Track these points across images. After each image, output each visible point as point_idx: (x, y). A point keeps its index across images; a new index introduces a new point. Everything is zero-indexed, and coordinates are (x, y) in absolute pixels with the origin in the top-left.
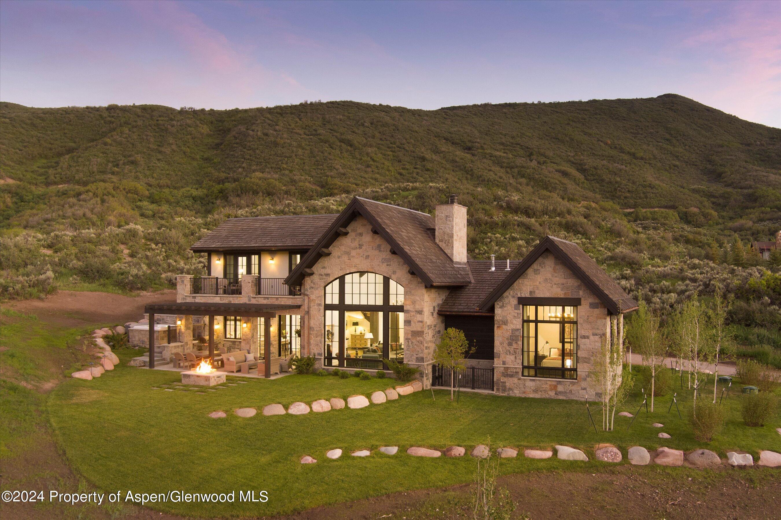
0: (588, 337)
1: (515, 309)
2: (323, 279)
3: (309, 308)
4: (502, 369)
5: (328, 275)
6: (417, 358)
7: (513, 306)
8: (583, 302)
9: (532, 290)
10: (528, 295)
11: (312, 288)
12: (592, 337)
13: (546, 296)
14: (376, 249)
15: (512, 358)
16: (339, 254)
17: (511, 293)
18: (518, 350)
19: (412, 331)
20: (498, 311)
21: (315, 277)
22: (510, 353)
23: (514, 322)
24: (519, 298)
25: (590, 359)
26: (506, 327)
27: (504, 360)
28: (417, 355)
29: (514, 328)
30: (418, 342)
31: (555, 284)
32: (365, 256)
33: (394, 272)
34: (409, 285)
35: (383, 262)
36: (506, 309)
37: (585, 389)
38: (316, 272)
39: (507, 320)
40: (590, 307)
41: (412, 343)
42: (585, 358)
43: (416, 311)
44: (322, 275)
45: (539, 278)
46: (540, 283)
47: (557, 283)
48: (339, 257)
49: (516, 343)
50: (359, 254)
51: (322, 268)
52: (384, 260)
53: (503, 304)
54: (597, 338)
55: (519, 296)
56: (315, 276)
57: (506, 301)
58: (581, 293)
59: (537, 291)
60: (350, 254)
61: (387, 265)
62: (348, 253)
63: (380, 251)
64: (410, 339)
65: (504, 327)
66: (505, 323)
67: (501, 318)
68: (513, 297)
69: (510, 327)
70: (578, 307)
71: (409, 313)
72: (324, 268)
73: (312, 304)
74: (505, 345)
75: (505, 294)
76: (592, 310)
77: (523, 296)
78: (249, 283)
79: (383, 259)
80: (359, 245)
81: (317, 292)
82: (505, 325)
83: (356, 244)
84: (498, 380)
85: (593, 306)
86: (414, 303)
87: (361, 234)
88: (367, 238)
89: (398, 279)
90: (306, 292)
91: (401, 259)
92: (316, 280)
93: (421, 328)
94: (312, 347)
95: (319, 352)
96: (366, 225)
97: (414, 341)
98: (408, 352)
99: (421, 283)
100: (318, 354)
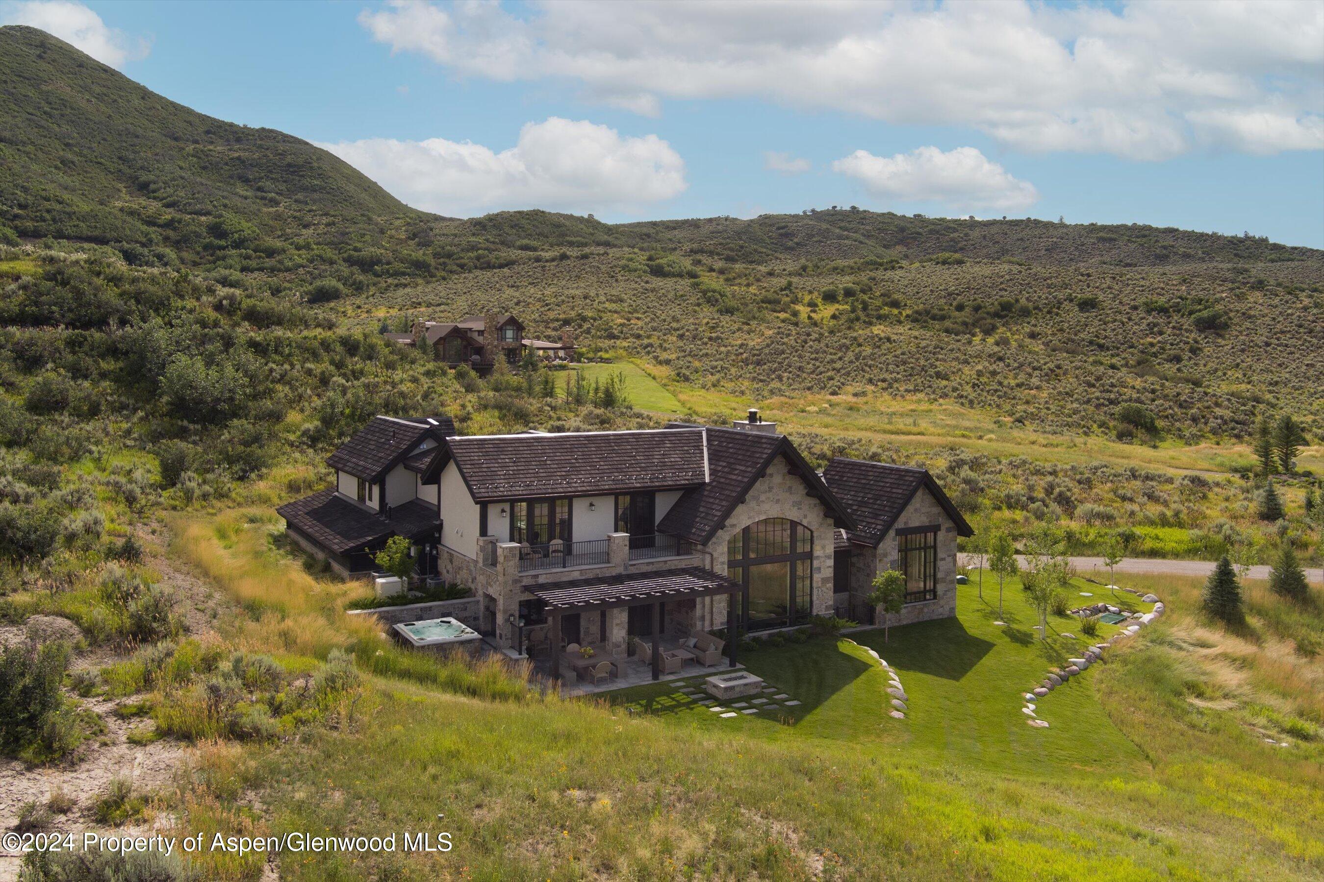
1: (894, 541)
2: (728, 532)
3: (712, 568)
5: (737, 526)
6: (826, 606)
7: (893, 538)
8: (941, 527)
9: (907, 521)
10: (904, 526)
11: (715, 543)
12: (947, 559)
13: (915, 526)
14: (787, 492)
16: (747, 499)
19: (822, 579)
20: (880, 545)
23: (892, 554)
24: (896, 529)
25: (944, 579)
28: (826, 603)
29: (894, 558)
30: (827, 589)
32: (775, 501)
33: (805, 516)
34: (819, 529)
35: (794, 506)
36: (887, 542)
37: (942, 607)
39: (887, 553)
40: (945, 531)
41: (822, 590)
43: (826, 556)
44: (730, 527)
45: (914, 510)
46: (911, 513)
47: (924, 513)
50: (769, 499)
52: (795, 504)
54: (950, 559)
58: (941, 519)
59: (910, 522)
60: (759, 500)
61: (798, 509)
62: (757, 500)
64: (819, 587)
65: (884, 560)
67: (882, 552)
68: (893, 531)
69: (890, 558)
70: (937, 532)
71: (818, 559)
73: (715, 564)
76: (947, 533)
77: (899, 527)
78: (625, 545)
79: (793, 502)
81: (721, 548)
82: (886, 556)
83: (767, 487)
84: (880, 613)
85: (948, 530)
86: (823, 547)
87: (771, 475)
88: (777, 479)
89: (809, 523)
90: (707, 550)
91: (813, 501)
92: (720, 534)
93: (830, 573)
94: (715, 616)
95: (722, 621)
96: (776, 465)
97: (824, 589)
98: (818, 602)
99: (831, 525)
100: (722, 624)
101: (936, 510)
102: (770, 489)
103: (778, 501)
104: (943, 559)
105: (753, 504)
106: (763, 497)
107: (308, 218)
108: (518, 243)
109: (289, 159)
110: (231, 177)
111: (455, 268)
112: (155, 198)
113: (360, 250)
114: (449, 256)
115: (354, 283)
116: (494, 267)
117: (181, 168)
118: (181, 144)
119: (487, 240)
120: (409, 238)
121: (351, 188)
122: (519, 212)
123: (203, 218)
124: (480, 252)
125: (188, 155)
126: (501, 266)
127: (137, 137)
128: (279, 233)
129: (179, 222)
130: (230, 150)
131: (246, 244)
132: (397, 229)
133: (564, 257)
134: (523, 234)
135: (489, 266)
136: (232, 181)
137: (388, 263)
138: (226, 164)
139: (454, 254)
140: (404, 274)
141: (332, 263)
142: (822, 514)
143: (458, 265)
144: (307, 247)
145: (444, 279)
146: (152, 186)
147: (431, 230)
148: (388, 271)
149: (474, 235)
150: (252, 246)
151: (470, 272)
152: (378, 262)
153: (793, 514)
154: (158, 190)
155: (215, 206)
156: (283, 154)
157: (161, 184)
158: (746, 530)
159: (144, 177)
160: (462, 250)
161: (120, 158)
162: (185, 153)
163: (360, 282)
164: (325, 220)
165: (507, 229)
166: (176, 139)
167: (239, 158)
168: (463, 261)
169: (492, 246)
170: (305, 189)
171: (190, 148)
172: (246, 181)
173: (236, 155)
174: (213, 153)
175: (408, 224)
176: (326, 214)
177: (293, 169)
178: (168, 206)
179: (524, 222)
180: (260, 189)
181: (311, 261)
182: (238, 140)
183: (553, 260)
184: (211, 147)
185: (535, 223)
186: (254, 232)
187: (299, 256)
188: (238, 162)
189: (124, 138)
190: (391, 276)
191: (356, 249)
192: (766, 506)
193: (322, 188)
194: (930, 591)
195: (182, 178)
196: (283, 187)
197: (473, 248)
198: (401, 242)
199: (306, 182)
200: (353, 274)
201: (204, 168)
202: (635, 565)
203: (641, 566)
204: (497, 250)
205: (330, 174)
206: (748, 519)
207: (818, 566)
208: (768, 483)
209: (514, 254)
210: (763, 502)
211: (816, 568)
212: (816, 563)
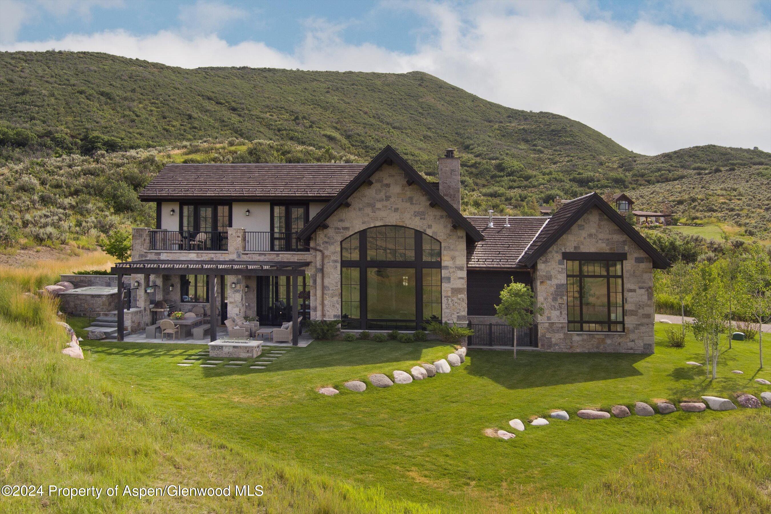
0: (634, 291)
1: (560, 264)
2: (340, 233)
3: (323, 265)
4: (547, 324)
5: (347, 229)
6: (458, 317)
7: (557, 261)
8: (628, 256)
9: (576, 245)
10: (572, 250)
11: (327, 243)
12: (638, 290)
13: (591, 251)
14: (406, 202)
15: (558, 313)
16: (361, 206)
17: (555, 249)
18: (563, 306)
19: (452, 289)
20: (541, 266)
21: (330, 232)
22: (555, 308)
23: (559, 277)
24: (563, 253)
25: (637, 311)
26: (550, 282)
27: (549, 315)
28: (457, 313)
29: (559, 283)
30: (460, 299)
31: (600, 239)
32: (393, 209)
33: (430, 227)
34: (448, 240)
35: (415, 216)
36: (549, 264)
37: (633, 341)
38: (331, 225)
39: (551, 276)
40: (636, 262)
41: (452, 300)
42: (633, 311)
43: (456, 267)
44: (338, 229)
45: (584, 234)
46: (585, 238)
47: (602, 238)
48: (360, 209)
49: (561, 298)
50: (386, 206)
51: (339, 221)
52: (416, 214)
53: (546, 259)
54: (643, 291)
55: (563, 251)
56: (330, 230)
57: (550, 256)
58: (626, 248)
59: (582, 247)
60: (374, 206)
61: (421, 219)
62: (372, 206)
63: (412, 203)
64: (449, 297)
65: (548, 282)
66: (550, 278)
67: (544, 274)
68: (557, 252)
69: (555, 282)
70: (624, 262)
71: (448, 269)
72: (341, 220)
73: (326, 261)
74: (550, 300)
75: (550, 249)
76: (638, 264)
77: (568, 251)
78: (238, 237)
79: (415, 212)
80: (386, 196)
81: (332, 247)
82: (549, 280)
83: (382, 195)
84: (544, 336)
85: (639, 260)
86: (453, 258)
87: (388, 185)
88: (396, 189)
89: (434, 233)
90: (318, 248)
91: (438, 213)
92: (331, 234)
93: (463, 284)
94: (326, 309)
95: (336, 314)
96: (394, 176)
97: (455, 299)
98: (448, 311)
99: (462, 237)
100: (335, 316)
101: (619, 237)
102: (388, 198)
103: (396, 210)
104: (632, 291)
105: (368, 210)
106: (379, 205)
107: (557, 159)
108: (693, 166)
109: (553, 127)
110: (518, 140)
111: (644, 182)
112: (471, 153)
113: (582, 174)
114: (642, 176)
115: (572, 193)
116: (670, 181)
117: (489, 136)
118: (491, 124)
119: (671, 166)
120: (619, 167)
121: (591, 142)
122: (697, 147)
123: (493, 162)
124: (663, 172)
125: (495, 129)
126: (675, 180)
127: (467, 122)
128: (537, 168)
129: (479, 164)
130: (519, 125)
131: (515, 174)
132: (613, 162)
133: (717, 171)
134: (697, 160)
135: (667, 180)
136: (519, 142)
137: (598, 181)
138: (516, 133)
139: (646, 174)
140: (607, 187)
141: (561, 181)
142: (450, 226)
143: (646, 181)
144: (550, 173)
145: (634, 189)
146: (471, 147)
147: (635, 161)
148: (597, 185)
149: (663, 163)
150: (518, 175)
151: (654, 184)
152: (592, 180)
153: (416, 224)
154: (474, 148)
155: (501, 155)
156: (549, 125)
157: (476, 145)
158: (363, 234)
159: (468, 142)
160: (652, 172)
161: (456, 133)
162: (493, 128)
163: (576, 192)
164: (567, 159)
165: (686, 158)
166: (490, 122)
167: (523, 129)
168: (650, 178)
169: (672, 168)
170: (561, 144)
171: (496, 126)
172: (527, 141)
173: (522, 127)
174: (509, 127)
175: (621, 159)
176: (568, 156)
177: (555, 133)
178: (477, 156)
179: (699, 153)
180: (535, 145)
181: (549, 181)
182: (526, 119)
184: (509, 124)
185: (707, 153)
186: (521, 167)
187: (543, 179)
188: (523, 131)
189: (460, 123)
190: (599, 188)
191: (579, 174)
192: (382, 214)
193: (571, 143)
194: (615, 323)
195: (489, 141)
196: (548, 143)
197: (659, 170)
198: (613, 169)
199: (562, 140)
201: (503, 136)
202: (247, 254)
203: (254, 256)
204: (675, 170)
205: (577, 134)
206: (361, 223)
207: (447, 275)
208: (384, 191)
209: (685, 172)
210: (379, 209)
211: (444, 278)
212: (445, 273)
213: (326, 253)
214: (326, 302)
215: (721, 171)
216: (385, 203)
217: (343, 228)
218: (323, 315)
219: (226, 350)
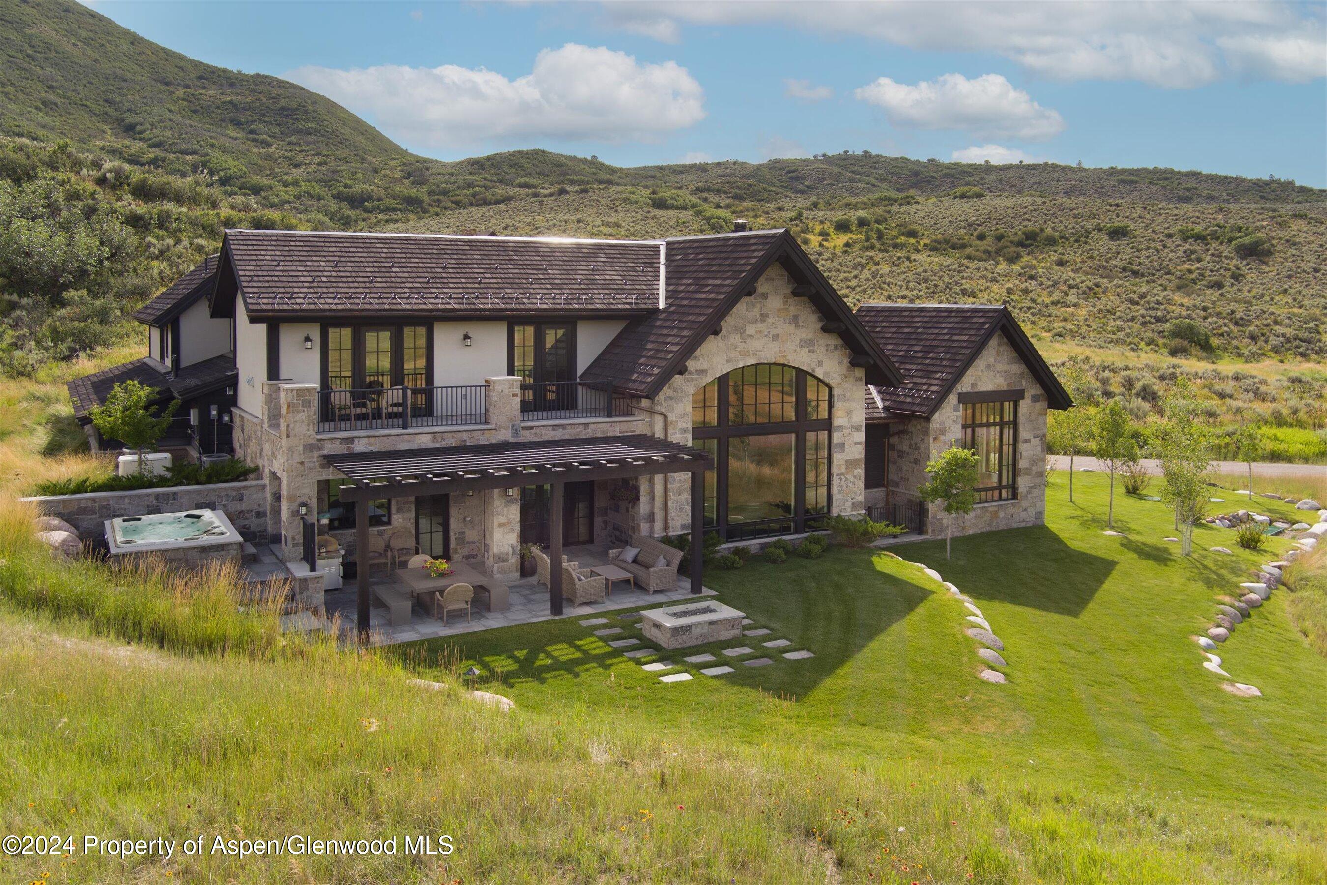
0: (1029, 441)
1: (956, 411)
2: (693, 380)
5: (703, 372)
6: (853, 504)
7: (953, 407)
8: (1026, 395)
9: (972, 381)
10: (969, 390)
11: (671, 398)
12: (1033, 441)
13: (987, 389)
14: (790, 323)
16: (724, 332)
19: (847, 461)
20: (935, 415)
21: (677, 378)
23: (954, 429)
24: (959, 394)
25: (1032, 470)
26: (944, 437)
28: (852, 499)
29: (953, 438)
30: (855, 477)
31: (998, 372)
32: (771, 336)
33: (820, 364)
34: (842, 383)
35: (802, 346)
36: (944, 414)
37: (1025, 510)
39: (946, 428)
40: (1032, 401)
41: (846, 479)
42: (1024, 469)
43: (852, 427)
44: (690, 373)
45: (983, 366)
46: (982, 371)
47: (1000, 370)
48: (723, 338)
50: (761, 332)
52: (804, 343)
54: (1037, 441)
55: (962, 391)
58: (1023, 382)
59: (980, 384)
60: (744, 332)
61: (809, 351)
62: (740, 330)
63: (797, 326)
64: (842, 474)
65: (942, 437)
66: (942, 432)
67: (938, 426)
68: (954, 397)
69: (948, 437)
70: (1019, 402)
71: (841, 430)
72: (695, 358)
73: (670, 431)
76: (1034, 404)
77: (965, 390)
79: (801, 340)
80: (761, 315)
81: (681, 405)
83: (756, 312)
84: (934, 517)
85: (1035, 399)
86: (849, 413)
87: (765, 296)
88: (775, 302)
89: (826, 374)
90: (658, 408)
91: (833, 340)
92: (679, 383)
93: (860, 453)
94: (671, 514)
95: (684, 522)
96: (773, 280)
97: (850, 477)
98: (840, 496)
99: (861, 380)
100: (683, 527)
101: (1017, 368)
102: (764, 317)
103: (776, 337)
104: (1027, 441)
105: (735, 339)
106: (751, 330)
107: (300, 158)
108: (517, 182)
109: (283, 102)
110: (223, 120)
111: (449, 204)
112: (141, 139)
113: (351, 187)
114: (445, 193)
115: (342, 218)
116: (490, 203)
117: (170, 111)
118: (172, 89)
119: (485, 179)
120: (404, 177)
121: (347, 131)
122: (519, 152)
123: (189, 158)
124: (476, 189)
125: (178, 99)
126: (498, 202)
127: (125, 80)
128: (268, 172)
129: (163, 160)
130: (222, 94)
131: (232, 182)
132: (393, 169)
133: (562, 192)
134: (522, 172)
135: (485, 203)
136: (224, 125)
137: (379, 199)
138: (218, 108)
139: (449, 191)
140: (395, 210)
141: (319, 198)
142: (846, 361)
143: (453, 202)
144: (296, 183)
145: (437, 214)
146: (138, 128)
147: (427, 169)
148: (379, 207)
149: (471, 173)
150: (239, 184)
151: (465, 208)
152: (369, 198)
153: (802, 359)
154: (145, 131)
155: (201, 146)
156: (276, 98)
157: (148, 126)
158: (723, 380)
159: (130, 119)
160: (458, 188)
161: (106, 101)
162: (175, 97)
163: (348, 217)
164: (316, 160)
165: (506, 168)
166: (167, 84)
167: (231, 102)
168: (458, 198)
169: (489, 184)
170: (299, 132)
171: (181, 92)
172: (238, 124)
173: (229, 99)
174: (204, 97)
175: (404, 164)
176: (319, 154)
177: (287, 113)
178: (154, 146)
179: (523, 161)
180: (252, 132)
181: (298, 197)
182: (232, 85)
183: (551, 195)
184: (203, 91)
185: (535, 162)
186: (241, 170)
187: (287, 193)
188: (230, 106)
189: (111, 82)
190: (382, 211)
191: (346, 186)
192: (756, 344)
193: (316, 132)
194: (1007, 487)
195: (170, 120)
196: (277, 130)
197: (470, 185)
198: (395, 181)
199: (301, 125)
200: (340, 209)
201: (195, 112)
202: (531, 428)
203: (543, 431)
204: (494, 187)
205: (325, 117)
206: (724, 362)
207: (840, 441)
208: (759, 306)
209: (511, 191)
210: (751, 336)
211: (836, 445)
212: (837, 437)
213: (671, 417)
214: (670, 504)
215: (567, 192)
216: (759, 326)
217: (696, 371)
218: (666, 527)
219: (696, 631)
